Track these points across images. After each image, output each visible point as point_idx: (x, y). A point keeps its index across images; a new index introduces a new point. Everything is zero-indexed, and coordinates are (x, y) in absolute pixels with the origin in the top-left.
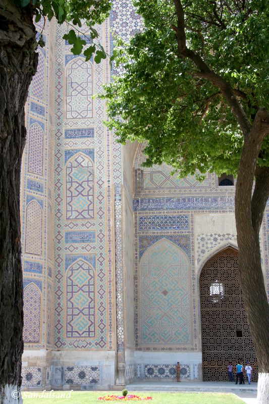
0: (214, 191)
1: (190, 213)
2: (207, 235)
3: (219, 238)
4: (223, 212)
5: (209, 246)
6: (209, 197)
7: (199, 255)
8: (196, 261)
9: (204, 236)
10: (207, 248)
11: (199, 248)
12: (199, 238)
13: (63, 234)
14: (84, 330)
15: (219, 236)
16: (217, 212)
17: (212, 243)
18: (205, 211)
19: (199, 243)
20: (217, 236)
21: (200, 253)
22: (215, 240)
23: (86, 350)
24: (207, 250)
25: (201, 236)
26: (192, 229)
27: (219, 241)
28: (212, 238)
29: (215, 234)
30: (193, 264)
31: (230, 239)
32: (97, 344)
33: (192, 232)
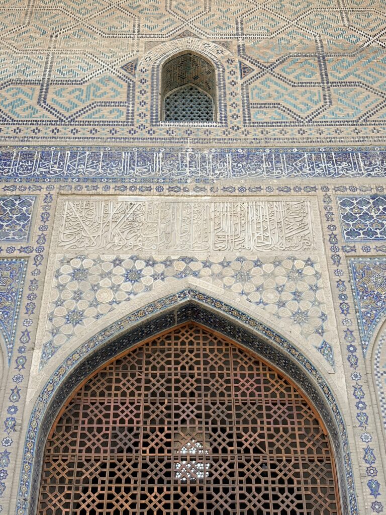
0: (143, 133)
1: (44, 192)
2: (98, 261)
3: (148, 271)
4: (170, 189)
5: (105, 296)
6: (124, 148)
7: (55, 332)
8: (37, 354)
9: (87, 263)
10: (95, 303)
11: (59, 303)
12: (66, 269)
15: (151, 263)
16: (150, 189)
17: (115, 288)
18: (101, 185)
19: (61, 287)
20: (140, 265)
21: (59, 321)
22: (133, 276)
24: (90, 312)
25: (77, 264)
26: (42, 238)
27: (147, 280)
28: (120, 271)
29: (134, 259)
30: (23, 363)
31: (196, 274)
33: (40, 250)
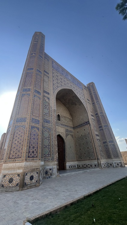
14: (47, 154)
23: (48, 162)
27: (57, 133)
32: (51, 159)
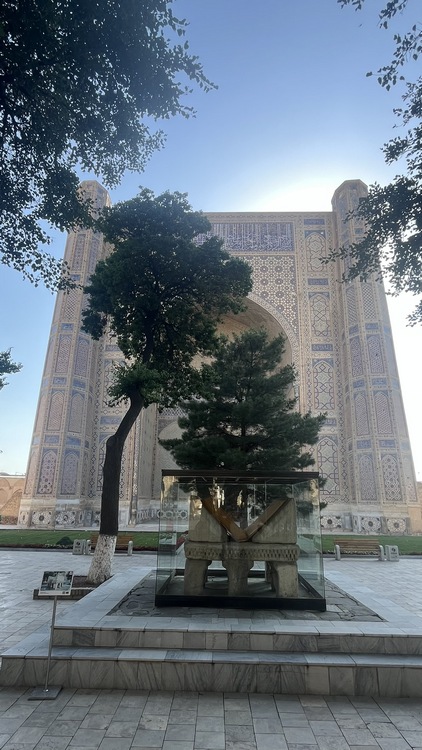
13: (99, 418)
